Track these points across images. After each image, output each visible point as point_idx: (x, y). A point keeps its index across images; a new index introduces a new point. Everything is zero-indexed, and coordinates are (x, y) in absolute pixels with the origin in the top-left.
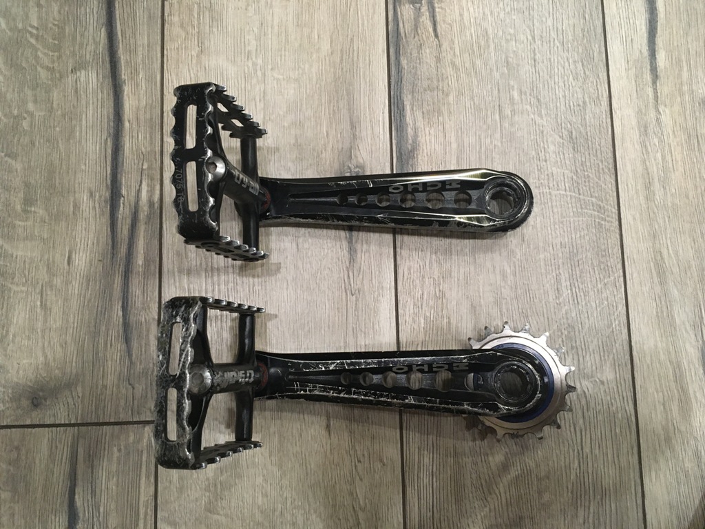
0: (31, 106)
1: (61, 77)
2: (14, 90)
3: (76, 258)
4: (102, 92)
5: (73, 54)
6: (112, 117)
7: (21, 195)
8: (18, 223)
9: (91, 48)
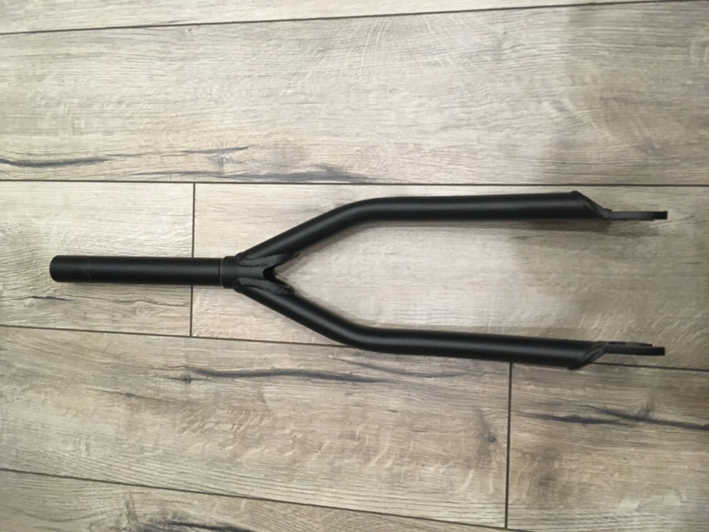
0: (287, 431)
1: (268, 410)
2: (275, 442)
3: (393, 407)
4: (279, 383)
5: (252, 401)
6: (296, 377)
7: (348, 441)
8: (366, 445)
9: (248, 389)
